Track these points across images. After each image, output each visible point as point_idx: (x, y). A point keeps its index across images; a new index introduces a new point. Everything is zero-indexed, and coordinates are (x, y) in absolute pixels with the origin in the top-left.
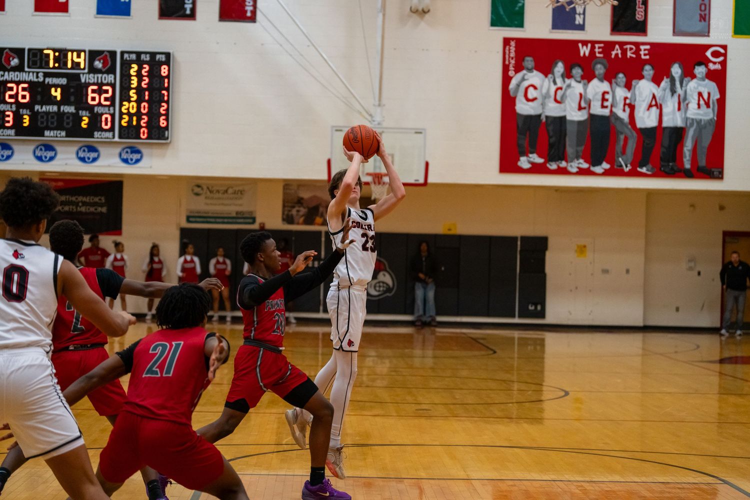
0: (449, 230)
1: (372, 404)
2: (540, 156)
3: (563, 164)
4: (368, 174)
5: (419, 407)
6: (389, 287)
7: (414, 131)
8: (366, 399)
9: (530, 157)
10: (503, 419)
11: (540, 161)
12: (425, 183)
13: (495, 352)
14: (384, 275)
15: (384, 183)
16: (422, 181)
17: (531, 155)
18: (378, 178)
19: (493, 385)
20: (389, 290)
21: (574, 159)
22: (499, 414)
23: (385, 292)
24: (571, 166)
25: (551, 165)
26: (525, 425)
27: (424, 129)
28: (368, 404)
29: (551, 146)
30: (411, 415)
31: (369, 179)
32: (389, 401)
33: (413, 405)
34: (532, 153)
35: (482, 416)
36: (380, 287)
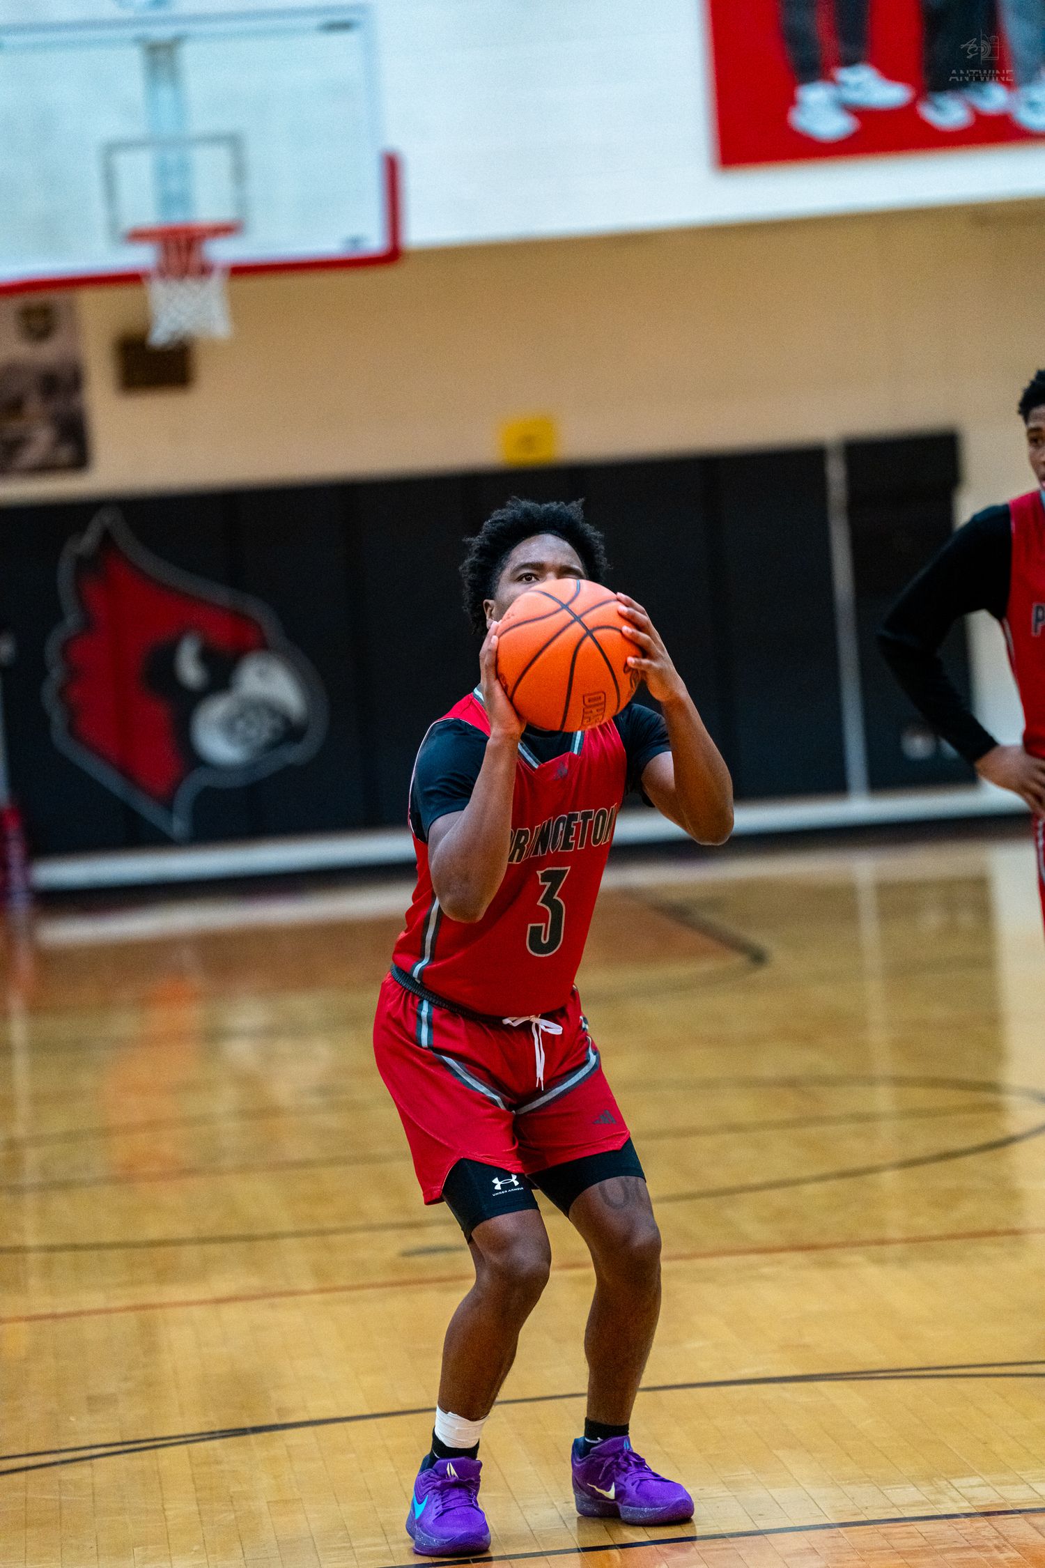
0: (528, 441)
1: (214, 1249)
2: (890, 73)
3: (995, 99)
4: (138, 236)
5: (415, 1240)
6: (286, 720)
7: (315, 21)
8: (183, 1230)
9: (844, 84)
10: (782, 1256)
11: (890, 94)
12: (393, 255)
13: (758, 958)
14: (261, 674)
15: (205, 270)
16: (375, 242)
17: (845, 75)
18: (179, 248)
19: (742, 1107)
20: (290, 732)
21: (1038, 69)
22: (760, 1233)
23: (273, 746)
24: (1032, 105)
25: (938, 108)
26: (872, 1273)
27: (361, 9)
28: (190, 1255)
29: (934, 22)
30: (380, 1279)
31: (142, 257)
32: (288, 1227)
33: (390, 1234)
34: (849, 62)
35: (686, 1251)
36: (250, 724)
